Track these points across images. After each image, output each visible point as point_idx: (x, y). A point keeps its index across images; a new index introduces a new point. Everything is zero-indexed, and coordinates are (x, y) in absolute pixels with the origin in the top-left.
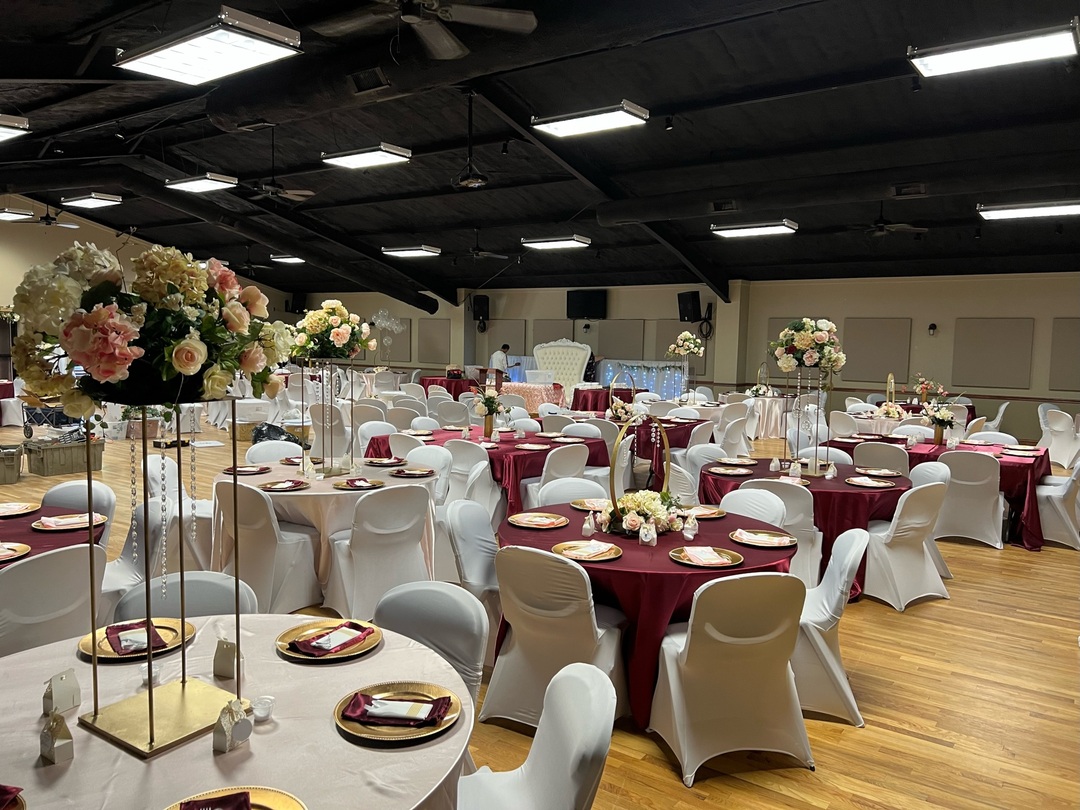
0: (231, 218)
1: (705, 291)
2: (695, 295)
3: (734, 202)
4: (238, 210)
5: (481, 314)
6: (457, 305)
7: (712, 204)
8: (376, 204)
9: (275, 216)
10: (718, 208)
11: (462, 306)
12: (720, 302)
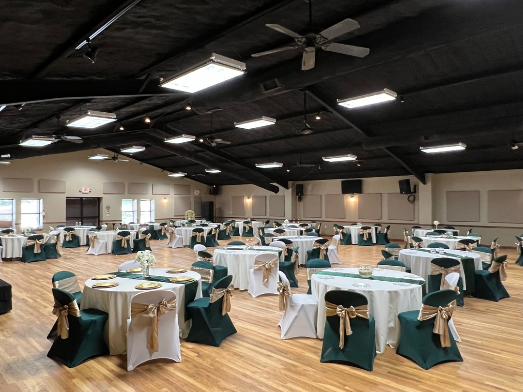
0: (190, 154)
1: (413, 179)
2: (408, 181)
3: (435, 136)
4: (193, 150)
5: (300, 193)
6: (288, 189)
7: (423, 137)
8: (254, 145)
9: (208, 152)
10: (426, 138)
11: (290, 190)
12: (421, 184)
